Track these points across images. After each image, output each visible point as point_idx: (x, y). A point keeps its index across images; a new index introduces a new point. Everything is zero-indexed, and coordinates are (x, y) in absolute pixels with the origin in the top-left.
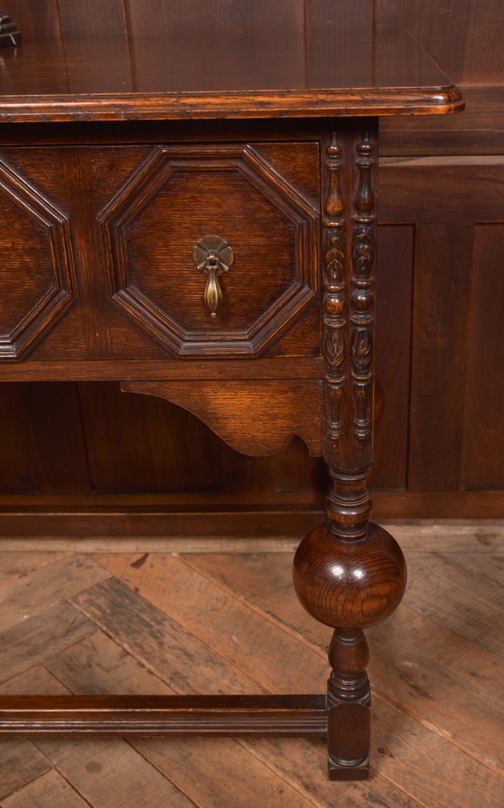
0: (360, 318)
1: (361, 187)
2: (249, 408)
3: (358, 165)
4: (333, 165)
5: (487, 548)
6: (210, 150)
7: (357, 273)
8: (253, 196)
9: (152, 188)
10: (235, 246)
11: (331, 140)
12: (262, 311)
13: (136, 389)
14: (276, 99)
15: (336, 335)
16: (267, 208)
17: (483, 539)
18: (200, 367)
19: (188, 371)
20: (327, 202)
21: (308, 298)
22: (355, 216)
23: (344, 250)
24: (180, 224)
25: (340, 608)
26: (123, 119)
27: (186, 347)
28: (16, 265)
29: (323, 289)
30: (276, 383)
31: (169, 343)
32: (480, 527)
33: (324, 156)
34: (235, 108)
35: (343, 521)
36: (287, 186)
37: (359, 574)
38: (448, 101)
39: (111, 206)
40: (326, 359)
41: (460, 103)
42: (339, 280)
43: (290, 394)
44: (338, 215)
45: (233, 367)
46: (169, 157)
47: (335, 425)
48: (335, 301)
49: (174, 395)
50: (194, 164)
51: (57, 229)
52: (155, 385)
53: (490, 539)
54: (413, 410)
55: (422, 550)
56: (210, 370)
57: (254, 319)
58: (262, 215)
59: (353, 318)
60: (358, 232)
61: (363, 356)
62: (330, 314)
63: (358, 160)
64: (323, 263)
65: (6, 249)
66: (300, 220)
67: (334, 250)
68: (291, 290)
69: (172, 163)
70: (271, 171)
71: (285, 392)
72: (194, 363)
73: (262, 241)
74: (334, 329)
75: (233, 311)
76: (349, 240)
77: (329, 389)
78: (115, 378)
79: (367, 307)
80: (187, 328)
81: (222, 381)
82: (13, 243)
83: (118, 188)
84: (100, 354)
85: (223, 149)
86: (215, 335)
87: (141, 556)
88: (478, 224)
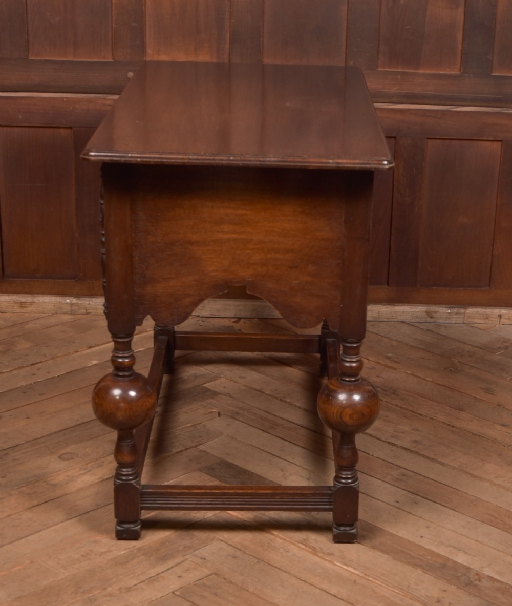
5: (431, 320)
17: (429, 314)
32: (428, 308)
53: (434, 314)
54: (392, 237)
55: (395, 320)
87: (236, 319)
88: (428, 139)
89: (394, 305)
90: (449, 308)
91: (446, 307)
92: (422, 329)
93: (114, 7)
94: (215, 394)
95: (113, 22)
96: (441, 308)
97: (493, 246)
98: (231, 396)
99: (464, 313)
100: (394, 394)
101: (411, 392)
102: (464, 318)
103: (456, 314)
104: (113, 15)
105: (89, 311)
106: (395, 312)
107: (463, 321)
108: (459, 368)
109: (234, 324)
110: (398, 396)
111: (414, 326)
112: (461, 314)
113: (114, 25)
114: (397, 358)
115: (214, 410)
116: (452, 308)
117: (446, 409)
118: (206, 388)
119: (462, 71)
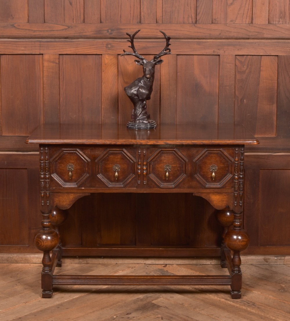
0: (241, 180)
1: (241, 156)
2: (218, 199)
3: (241, 152)
4: (237, 152)
5: (267, 263)
6: (215, 149)
7: (240, 172)
8: (222, 157)
9: (204, 156)
10: (218, 167)
11: (236, 148)
12: (222, 179)
13: (197, 195)
14: (228, 141)
15: (236, 184)
16: (224, 160)
17: (266, 260)
18: (209, 190)
19: (207, 191)
20: (235, 159)
21: (231, 176)
22: (240, 161)
23: (238, 167)
24: (208, 162)
25: (236, 244)
26: (202, 144)
27: (207, 186)
28: (176, 169)
29: (234, 175)
30: (224, 194)
31: (204, 185)
32: (265, 257)
33: (235, 151)
34: (221, 143)
35: (236, 225)
36: (228, 156)
38: (257, 142)
39: (196, 159)
40: (234, 189)
41: (259, 143)
42: (237, 173)
43: (227, 196)
44: (237, 161)
45: (216, 190)
46: (207, 150)
47: (236, 202)
48: (236, 177)
49: (203, 196)
50: (212, 152)
51: (186, 163)
52: (200, 194)
53: (268, 260)
56: (211, 190)
57: (220, 180)
59: (240, 180)
60: (240, 164)
61: (242, 188)
62: (235, 179)
63: (241, 151)
64: (235, 170)
65: (175, 166)
66: (230, 162)
67: (237, 167)
68: (228, 175)
69: (208, 152)
70: (226, 153)
71: (226, 196)
73: (223, 166)
74: (236, 182)
75: (217, 179)
76: (239, 166)
77: (235, 195)
78: (192, 192)
79: (242, 178)
80: (208, 182)
81: (213, 193)
82: (177, 165)
83: (198, 156)
84: (190, 187)
85: (217, 149)
86: (213, 184)
87: (165, 265)
88: (261, 169)
89: (247, 256)
90: (276, 257)
91: (274, 256)
92: (263, 268)
93: (102, 110)
94: (158, 307)
95: (102, 117)
96: (271, 257)
98: (167, 308)
99: (284, 259)
100: (254, 305)
101: (262, 304)
103: (280, 260)
104: (102, 113)
105: (88, 262)
106: (247, 259)
107: (283, 263)
108: (286, 290)
109: (164, 268)
110: (256, 306)
111: (258, 267)
112: (282, 259)
114: (252, 285)
115: (159, 316)
116: (278, 256)
117: (283, 313)
118: (153, 303)
119: (277, 135)
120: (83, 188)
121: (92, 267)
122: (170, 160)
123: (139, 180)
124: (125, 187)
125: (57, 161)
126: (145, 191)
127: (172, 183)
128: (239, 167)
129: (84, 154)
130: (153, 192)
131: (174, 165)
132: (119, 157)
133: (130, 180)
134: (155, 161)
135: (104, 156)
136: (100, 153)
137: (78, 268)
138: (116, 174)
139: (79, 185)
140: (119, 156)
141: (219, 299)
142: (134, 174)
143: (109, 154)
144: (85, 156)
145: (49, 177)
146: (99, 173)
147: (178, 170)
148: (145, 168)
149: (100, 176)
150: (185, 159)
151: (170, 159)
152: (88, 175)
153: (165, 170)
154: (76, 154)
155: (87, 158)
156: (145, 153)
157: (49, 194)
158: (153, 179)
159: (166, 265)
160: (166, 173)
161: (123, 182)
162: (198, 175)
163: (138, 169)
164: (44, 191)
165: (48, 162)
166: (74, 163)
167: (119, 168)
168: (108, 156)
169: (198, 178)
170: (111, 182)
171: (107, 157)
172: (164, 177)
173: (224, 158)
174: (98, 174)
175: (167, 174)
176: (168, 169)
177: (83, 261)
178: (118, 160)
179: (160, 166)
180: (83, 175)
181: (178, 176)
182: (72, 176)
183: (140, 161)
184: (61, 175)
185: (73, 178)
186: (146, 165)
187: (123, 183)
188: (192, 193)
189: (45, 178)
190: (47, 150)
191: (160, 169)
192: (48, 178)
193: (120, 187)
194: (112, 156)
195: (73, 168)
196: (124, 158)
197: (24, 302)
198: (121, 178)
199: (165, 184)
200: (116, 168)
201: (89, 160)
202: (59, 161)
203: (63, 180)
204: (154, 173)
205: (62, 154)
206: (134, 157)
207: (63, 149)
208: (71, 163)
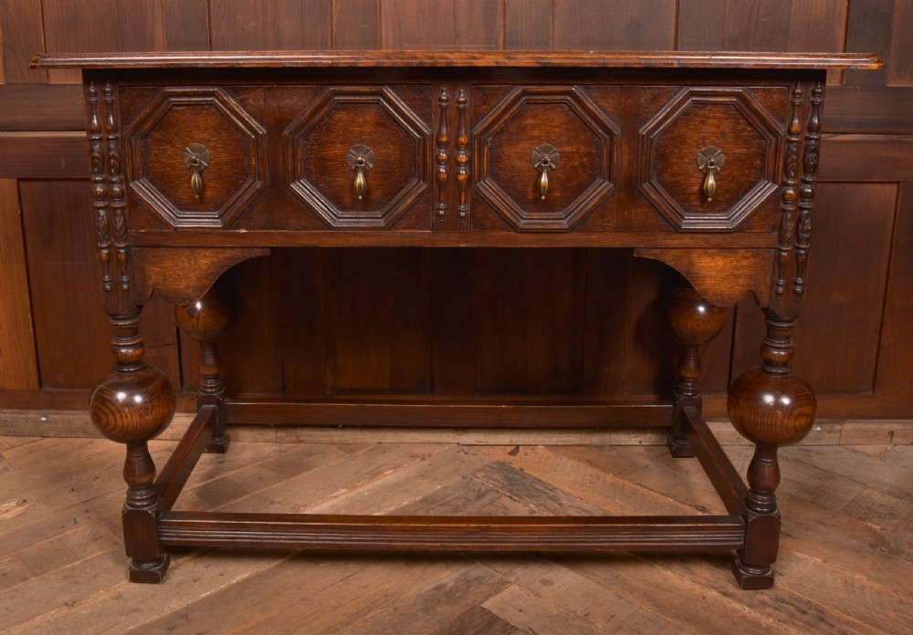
0: (805, 204)
1: (812, 116)
2: (722, 270)
3: (813, 102)
4: (797, 101)
6: (720, 89)
7: (806, 173)
8: (741, 121)
9: (676, 114)
10: (726, 154)
11: (796, 85)
12: (738, 200)
13: (646, 254)
15: (789, 215)
16: (749, 129)
18: (692, 238)
19: (684, 241)
20: (791, 125)
22: (807, 135)
23: (799, 157)
24: (691, 138)
26: (675, 66)
27: (685, 224)
28: (576, 163)
29: (784, 184)
30: (743, 251)
31: (675, 219)
33: (791, 96)
34: (749, 62)
35: (775, 359)
36: (766, 114)
37: (786, 401)
38: (879, 61)
39: (650, 125)
40: (780, 235)
42: (794, 178)
43: (752, 260)
44: (798, 134)
45: (715, 239)
46: (693, 94)
47: (781, 282)
48: (791, 192)
49: (669, 259)
50: (706, 99)
51: (611, 139)
52: (658, 251)
56: (700, 240)
57: (732, 205)
58: (746, 133)
59: (801, 204)
60: (807, 146)
61: (806, 231)
62: (786, 201)
63: (812, 98)
64: (786, 165)
65: (572, 152)
66: (772, 137)
67: (795, 157)
68: (760, 185)
69: (694, 98)
70: (758, 105)
71: (748, 258)
72: (689, 235)
73: (744, 151)
74: (788, 211)
75: (719, 199)
76: (802, 151)
77: (780, 256)
78: (632, 246)
79: (811, 197)
80: (686, 210)
81: (706, 249)
82: (578, 149)
83: (656, 113)
84: (626, 227)
85: (728, 89)
86: (705, 216)
87: (512, 448)
90: (819, 424)
97: (880, 334)
99: (841, 430)
102: (840, 438)
103: (829, 432)
105: (301, 438)
107: (837, 442)
109: (510, 457)
112: (836, 431)
113: (334, 28)
119: (844, 82)
120: (243, 231)
121: (310, 455)
122: (556, 130)
123: (440, 202)
124: (391, 225)
125: (147, 135)
126: (464, 243)
127: (561, 214)
128: (801, 156)
129: (244, 107)
130: (490, 246)
131: (567, 149)
132: (368, 118)
133: (410, 201)
134: (502, 131)
135: (313, 114)
136: (299, 103)
137: (271, 459)
138: (360, 180)
139: (227, 218)
140: (370, 116)
141: (698, 587)
142: (424, 180)
143: (334, 109)
144: (245, 115)
145: (122, 192)
146: (296, 178)
147: (583, 166)
148: (463, 158)
149: (302, 188)
150: (610, 124)
151: (554, 127)
152: (258, 185)
153: (536, 166)
154: (214, 109)
155: (254, 123)
156: (464, 102)
157: (127, 253)
158: (492, 198)
159: (518, 446)
160: (540, 175)
161: (386, 209)
162: (652, 185)
163: (439, 162)
164: (108, 240)
165: (116, 139)
166: (209, 141)
167: (370, 159)
168: (328, 115)
169: (653, 196)
170: (341, 209)
171: (326, 120)
172: (530, 189)
173: (749, 124)
174: (294, 182)
175: (544, 179)
176: (546, 162)
177: (287, 436)
178: (366, 129)
179: (518, 150)
180: (243, 183)
181: (580, 189)
182: (203, 188)
183: (444, 130)
184: (165, 185)
185: (209, 193)
186: (469, 146)
187: (387, 213)
188: (632, 250)
189: (107, 195)
190: (112, 92)
191: (518, 163)
192: (121, 196)
193: (374, 225)
194: (342, 116)
195: (205, 161)
196: (387, 121)
197: (66, 604)
198: (377, 194)
199: (535, 215)
200: (360, 158)
201: (262, 131)
202: (156, 135)
203: (174, 203)
204: (496, 178)
205: (163, 107)
206: (422, 116)
207: (169, 90)
208: (198, 142)
